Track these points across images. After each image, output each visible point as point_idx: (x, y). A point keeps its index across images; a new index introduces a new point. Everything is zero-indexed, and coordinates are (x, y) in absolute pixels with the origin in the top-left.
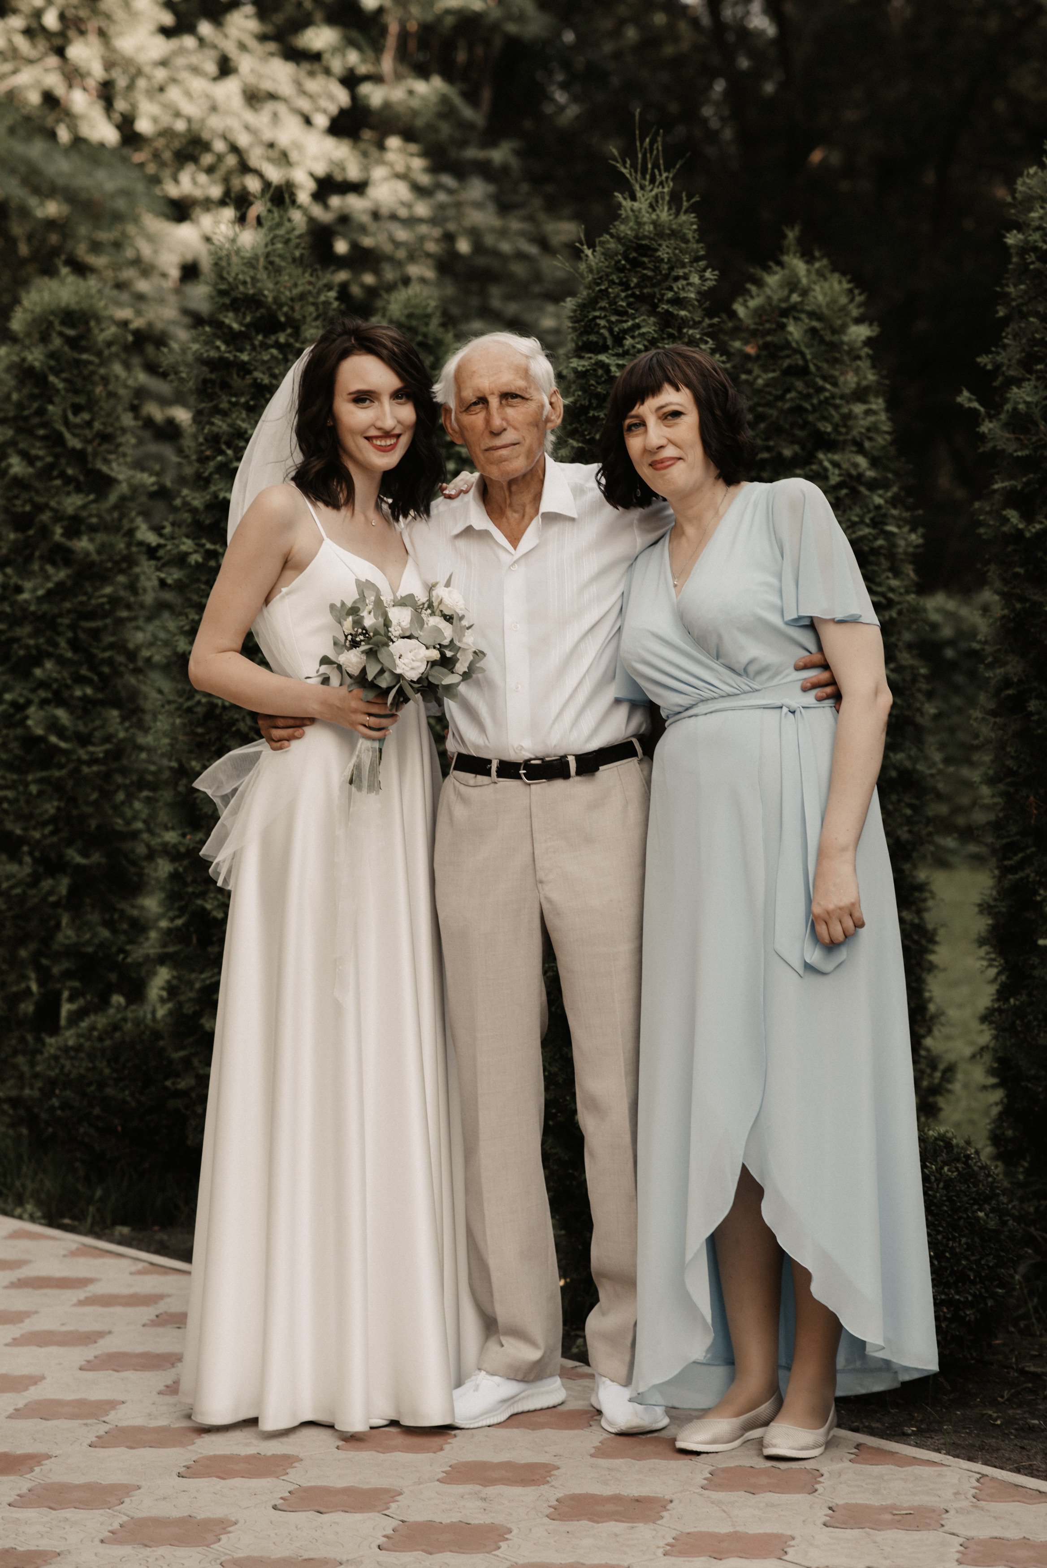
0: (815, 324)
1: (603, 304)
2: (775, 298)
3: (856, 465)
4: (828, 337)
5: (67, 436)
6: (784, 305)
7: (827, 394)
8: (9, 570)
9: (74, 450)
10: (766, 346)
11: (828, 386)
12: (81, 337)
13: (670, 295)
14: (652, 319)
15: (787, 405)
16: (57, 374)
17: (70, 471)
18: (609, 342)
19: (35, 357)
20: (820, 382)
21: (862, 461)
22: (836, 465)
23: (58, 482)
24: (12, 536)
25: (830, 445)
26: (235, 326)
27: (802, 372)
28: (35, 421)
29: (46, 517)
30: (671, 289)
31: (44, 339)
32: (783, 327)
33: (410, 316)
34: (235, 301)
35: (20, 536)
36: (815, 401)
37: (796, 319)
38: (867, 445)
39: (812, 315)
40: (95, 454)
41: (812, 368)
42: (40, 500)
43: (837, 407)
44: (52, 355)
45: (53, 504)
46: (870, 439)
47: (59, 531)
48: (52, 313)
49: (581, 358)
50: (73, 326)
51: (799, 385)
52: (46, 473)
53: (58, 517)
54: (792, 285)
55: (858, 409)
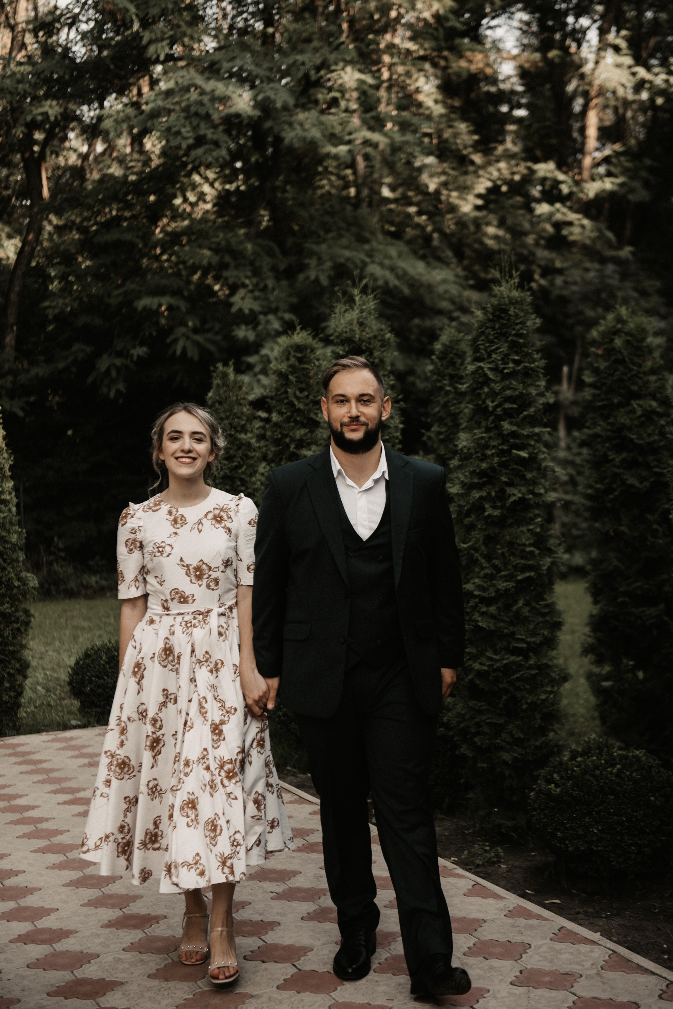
0: (629, 338)
1: (483, 338)
2: (610, 325)
3: (651, 406)
4: (635, 344)
5: (296, 403)
6: (614, 330)
7: (635, 372)
8: (273, 465)
9: (299, 409)
10: (606, 350)
11: (635, 368)
12: (304, 357)
13: (514, 332)
14: (506, 345)
15: (615, 378)
16: (292, 375)
17: (298, 419)
18: (485, 356)
19: (283, 367)
20: (631, 366)
21: (654, 404)
22: (640, 406)
23: (292, 424)
24: (273, 449)
25: (638, 396)
26: (341, 352)
27: (622, 362)
28: (284, 396)
29: (287, 440)
30: (514, 329)
31: (288, 359)
32: (612, 340)
33: (451, 342)
34: (342, 340)
35: (277, 449)
36: (629, 375)
37: (620, 336)
38: (658, 395)
39: (627, 334)
40: (309, 411)
41: (627, 359)
42: (285, 432)
43: (641, 378)
44: (290, 366)
45: (291, 434)
46: (660, 393)
47: (293, 446)
48: (291, 347)
49: (472, 364)
50: (301, 352)
51: (621, 368)
52: (288, 420)
53: (293, 440)
54: (619, 319)
55: (653, 378)
